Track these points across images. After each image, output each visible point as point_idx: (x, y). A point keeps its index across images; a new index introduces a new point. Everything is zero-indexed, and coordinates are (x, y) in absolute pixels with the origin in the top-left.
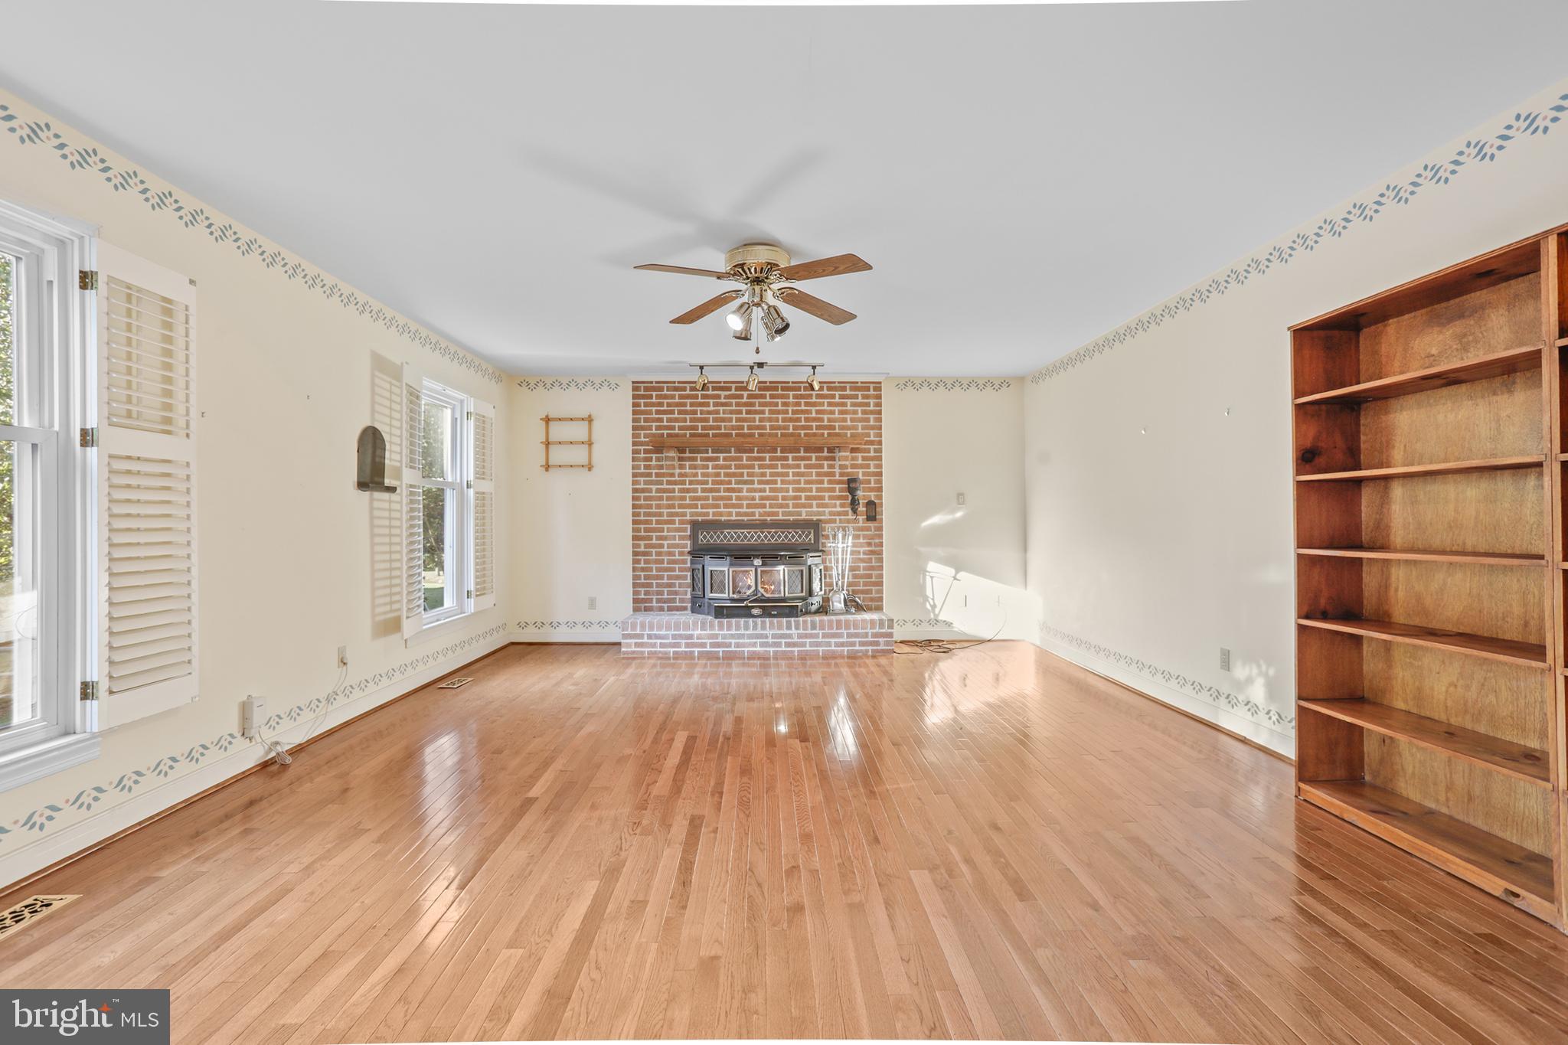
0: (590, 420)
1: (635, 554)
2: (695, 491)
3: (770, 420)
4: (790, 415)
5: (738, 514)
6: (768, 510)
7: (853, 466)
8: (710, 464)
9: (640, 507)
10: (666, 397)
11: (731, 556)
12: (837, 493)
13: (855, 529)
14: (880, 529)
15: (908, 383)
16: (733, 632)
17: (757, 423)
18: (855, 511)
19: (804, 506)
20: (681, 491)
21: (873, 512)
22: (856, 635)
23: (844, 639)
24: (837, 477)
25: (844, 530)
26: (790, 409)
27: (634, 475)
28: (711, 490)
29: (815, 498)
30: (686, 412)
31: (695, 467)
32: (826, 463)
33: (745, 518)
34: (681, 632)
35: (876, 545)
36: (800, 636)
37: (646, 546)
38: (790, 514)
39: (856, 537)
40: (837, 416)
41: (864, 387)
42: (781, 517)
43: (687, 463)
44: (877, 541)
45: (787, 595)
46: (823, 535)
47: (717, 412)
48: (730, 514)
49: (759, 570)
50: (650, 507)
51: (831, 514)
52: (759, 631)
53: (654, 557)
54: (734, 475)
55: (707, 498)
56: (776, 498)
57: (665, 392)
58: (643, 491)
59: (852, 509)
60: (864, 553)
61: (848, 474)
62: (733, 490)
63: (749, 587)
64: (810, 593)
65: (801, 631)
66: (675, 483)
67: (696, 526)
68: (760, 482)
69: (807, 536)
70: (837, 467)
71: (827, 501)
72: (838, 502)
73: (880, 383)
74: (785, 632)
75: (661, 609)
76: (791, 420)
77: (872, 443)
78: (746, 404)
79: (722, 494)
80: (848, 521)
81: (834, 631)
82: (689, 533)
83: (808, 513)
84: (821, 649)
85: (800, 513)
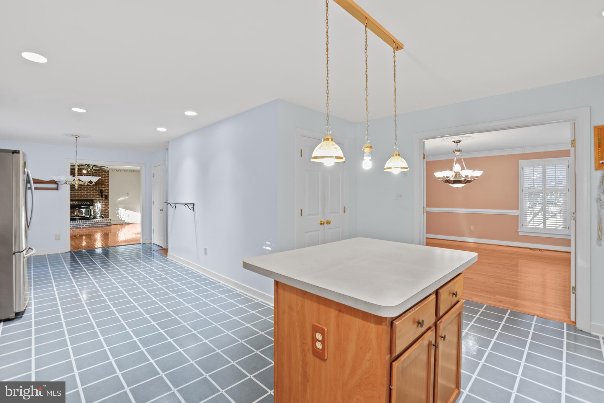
7: (102, 188)
12: (98, 193)
13: (102, 201)
14: (108, 201)
15: (115, 171)
18: (102, 197)
19: (89, 196)
21: (107, 197)
22: (103, 223)
24: (98, 190)
25: (99, 201)
29: (92, 194)
35: (107, 204)
36: (89, 224)
38: (85, 198)
39: (102, 203)
41: (105, 171)
45: (85, 215)
46: (94, 202)
49: (78, 210)
51: (96, 198)
52: (78, 223)
60: (104, 206)
61: (100, 189)
64: (91, 215)
65: (89, 222)
69: (90, 203)
71: (95, 195)
72: (98, 195)
73: (109, 170)
74: (85, 223)
77: (106, 183)
80: (100, 199)
81: (97, 222)
83: (90, 198)
84: (94, 226)
85: (88, 198)
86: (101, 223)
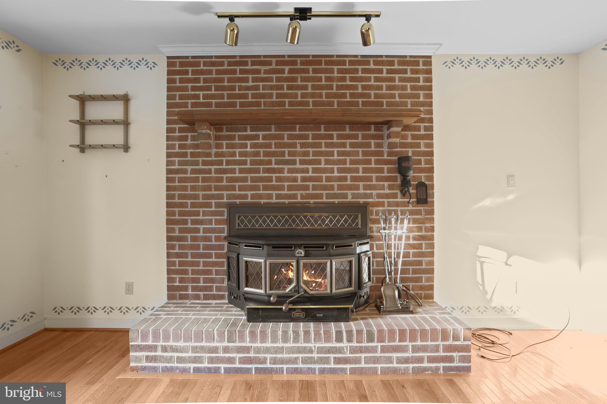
0: (126, 99)
1: (169, 239)
2: (233, 171)
3: (313, 95)
4: (335, 91)
5: (278, 197)
6: (311, 192)
7: (403, 145)
8: (249, 142)
9: (175, 188)
10: (202, 72)
11: (268, 245)
12: (386, 174)
14: (432, 212)
15: (456, 61)
16: (269, 345)
17: (299, 99)
18: (405, 194)
19: (350, 188)
20: (217, 171)
21: (424, 195)
22: (424, 349)
23: (409, 354)
24: (385, 157)
25: (397, 214)
26: (335, 84)
27: (169, 155)
28: (249, 171)
29: (361, 179)
30: (224, 88)
31: (232, 146)
32: (373, 142)
33: (286, 201)
34: (204, 344)
36: (353, 350)
37: (181, 231)
38: (335, 196)
40: (384, 91)
41: (413, 61)
42: (325, 200)
43: (225, 142)
44: (428, 225)
45: (334, 291)
46: (370, 220)
47: (257, 88)
48: (270, 196)
49: (302, 262)
50: (185, 188)
51: (379, 196)
53: (189, 242)
54: (274, 154)
55: (245, 180)
56: (320, 179)
57: (202, 67)
58: (177, 171)
59: (401, 191)
60: (414, 239)
61: (397, 154)
62: (273, 171)
63: (290, 281)
65: (355, 344)
66: (212, 163)
67: (232, 208)
68: (302, 162)
69: (353, 221)
70: (386, 144)
71: (374, 183)
72: (386, 184)
73: (430, 57)
74: (335, 345)
75: (197, 297)
76: (336, 96)
77: (422, 121)
78: (287, 79)
79: (262, 175)
80: (397, 205)
81: (397, 343)
82: (225, 217)
83: (354, 196)
84: (379, 366)
85: (345, 196)
86: (415, 349)
